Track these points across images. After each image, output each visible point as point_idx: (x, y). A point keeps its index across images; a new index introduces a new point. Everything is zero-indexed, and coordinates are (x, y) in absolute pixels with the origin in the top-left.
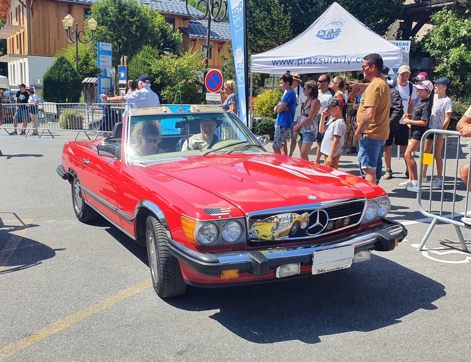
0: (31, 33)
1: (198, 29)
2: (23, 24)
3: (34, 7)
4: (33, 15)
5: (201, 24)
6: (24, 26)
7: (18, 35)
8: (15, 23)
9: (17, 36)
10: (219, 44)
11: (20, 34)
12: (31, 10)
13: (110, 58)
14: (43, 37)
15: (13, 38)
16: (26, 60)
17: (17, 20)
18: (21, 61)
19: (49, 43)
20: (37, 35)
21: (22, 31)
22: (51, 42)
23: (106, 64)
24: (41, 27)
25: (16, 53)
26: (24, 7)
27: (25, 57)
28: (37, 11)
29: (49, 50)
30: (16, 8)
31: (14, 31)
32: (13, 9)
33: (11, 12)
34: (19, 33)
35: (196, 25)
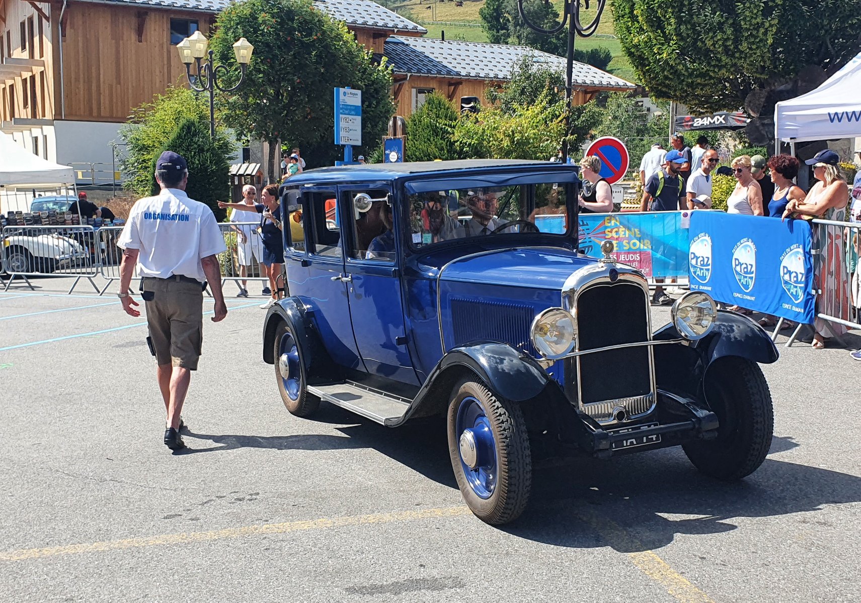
0: (60, 73)
1: (403, 55)
2: (42, 55)
3: (67, 20)
4: (64, 35)
5: (407, 45)
6: (42, 59)
7: (26, 79)
8: (18, 54)
9: (24, 81)
10: (450, 84)
11: (33, 78)
12: (61, 27)
13: (356, 122)
14: (86, 80)
15: (12, 87)
16: (49, 130)
17: (24, 48)
18: (36, 132)
19: (99, 94)
20: (73, 76)
21: (37, 70)
22: (102, 91)
23: (351, 135)
24: (81, 60)
25: (23, 116)
26: (44, 20)
27: (49, 123)
28: (72, 27)
29: (99, 109)
30: (23, 24)
31: (17, 72)
32: (13, 25)
33: (8, 33)
34: (30, 74)
35: (400, 48)
